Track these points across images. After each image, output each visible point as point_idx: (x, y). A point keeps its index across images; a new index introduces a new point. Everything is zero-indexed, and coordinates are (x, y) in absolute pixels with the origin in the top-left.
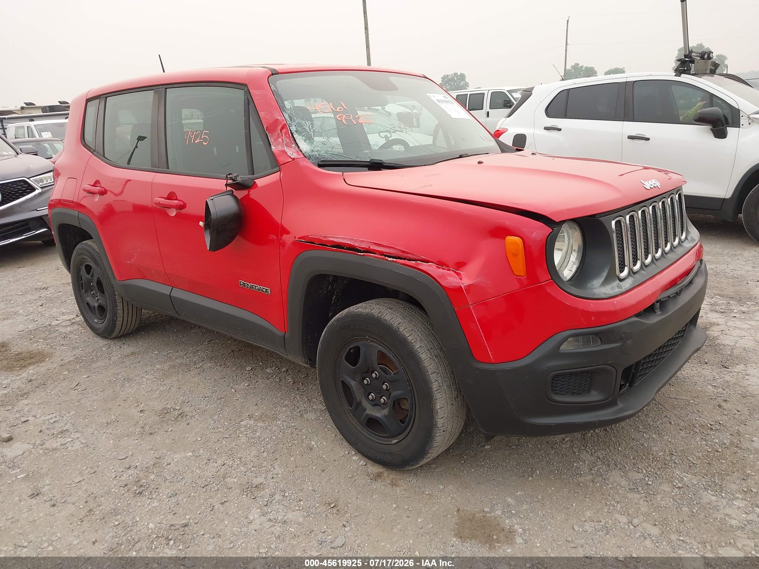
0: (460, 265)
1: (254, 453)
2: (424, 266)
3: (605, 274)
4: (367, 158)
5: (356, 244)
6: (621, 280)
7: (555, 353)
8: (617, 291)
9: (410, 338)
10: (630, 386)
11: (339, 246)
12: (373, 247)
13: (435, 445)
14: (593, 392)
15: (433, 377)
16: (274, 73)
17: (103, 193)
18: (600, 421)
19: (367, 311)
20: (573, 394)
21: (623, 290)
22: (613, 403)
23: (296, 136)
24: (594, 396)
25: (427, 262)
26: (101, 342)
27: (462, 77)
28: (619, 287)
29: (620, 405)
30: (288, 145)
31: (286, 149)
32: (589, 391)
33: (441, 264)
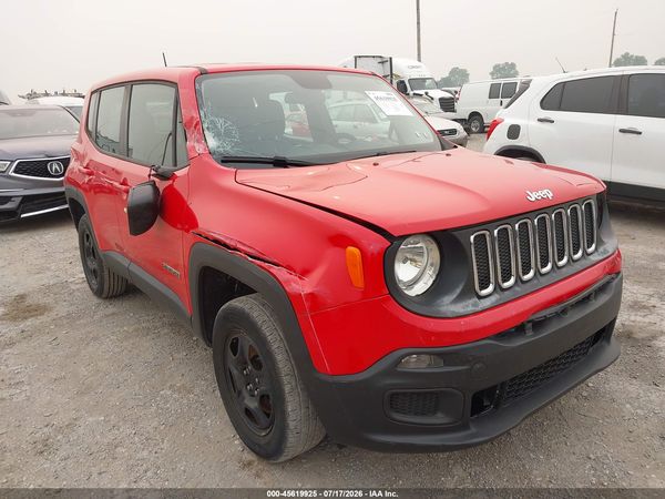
0: (304, 273)
1: (155, 424)
2: (275, 270)
3: (458, 291)
4: (271, 155)
5: (228, 242)
6: (480, 297)
7: (392, 371)
8: (470, 309)
9: (269, 338)
10: (496, 407)
11: (217, 241)
12: (239, 246)
13: (289, 445)
14: (439, 415)
15: (285, 379)
16: (203, 73)
17: (90, 174)
18: (444, 446)
19: (241, 305)
20: (416, 414)
21: (479, 309)
22: (465, 427)
23: (206, 132)
24: (440, 419)
25: (278, 265)
26: (95, 300)
27: (513, 66)
28: (475, 305)
29: (473, 430)
30: (198, 141)
31: (196, 144)
32: (434, 412)
33: (289, 268)
